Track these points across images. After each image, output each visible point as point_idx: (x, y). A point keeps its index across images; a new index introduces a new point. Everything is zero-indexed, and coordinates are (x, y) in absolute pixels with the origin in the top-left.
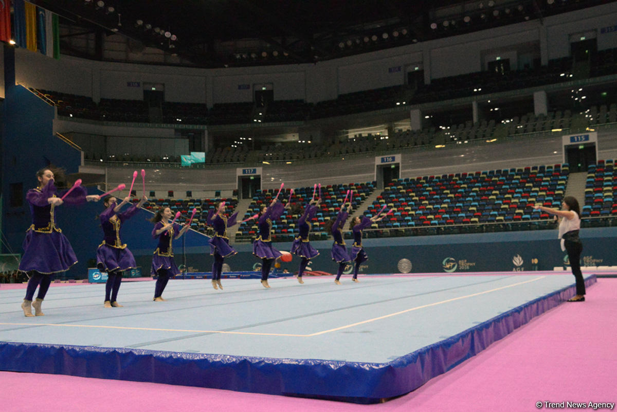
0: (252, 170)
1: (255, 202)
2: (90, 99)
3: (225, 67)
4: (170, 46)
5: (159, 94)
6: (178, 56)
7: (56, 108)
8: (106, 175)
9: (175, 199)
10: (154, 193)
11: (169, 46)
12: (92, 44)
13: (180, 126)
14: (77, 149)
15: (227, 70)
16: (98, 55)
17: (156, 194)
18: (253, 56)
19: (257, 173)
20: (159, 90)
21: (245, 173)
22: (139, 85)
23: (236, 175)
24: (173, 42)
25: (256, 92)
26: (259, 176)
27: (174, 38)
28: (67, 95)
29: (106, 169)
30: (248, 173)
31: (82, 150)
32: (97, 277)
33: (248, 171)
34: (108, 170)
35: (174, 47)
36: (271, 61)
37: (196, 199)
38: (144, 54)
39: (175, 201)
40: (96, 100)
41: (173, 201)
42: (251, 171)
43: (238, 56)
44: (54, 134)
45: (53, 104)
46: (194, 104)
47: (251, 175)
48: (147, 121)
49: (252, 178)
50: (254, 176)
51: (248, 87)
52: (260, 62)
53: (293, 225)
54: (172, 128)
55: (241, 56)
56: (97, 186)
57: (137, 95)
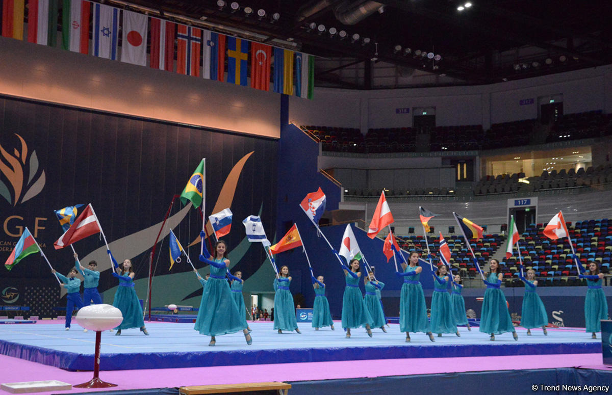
0: (526, 201)
1: (524, 238)
2: (358, 131)
3: (504, 81)
4: (434, 68)
5: (431, 119)
6: (446, 76)
7: (321, 144)
8: (366, 210)
9: (435, 236)
10: (413, 229)
11: (432, 68)
12: (362, 73)
13: (448, 154)
14: (337, 185)
15: (507, 84)
16: (367, 84)
17: (415, 231)
18: (535, 64)
19: (532, 204)
20: (429, 114)
21: (518, 205)
22: (408, 110)
23: (507, 207)
24: (437, 63)
25: (542, 106)
26: (534, 207)
27: (438, 58)
28: (336, 129)
29: (367, 204)
30: (521, 204)
31: (342, 186)
32: (303, 318)
33: (521, 202)
34: (368, 205)
35: (437, 68)
36: (558, 68)
37: (458, 236)
38: (414, 77)
39: (434, 238)
40: (364, 131)
41: (432, 238)
42: (524, 202)
43: (517, 67)
44: (318, 171)
45: (317, 140)
46: (468, 126)
47: (525, 206)
48: (413, 150)
49: (527, 210)
50: (529, 207)
51: (532, 101)
52: (545, 70)
53: (556, 267)
54: (438, 156)
55: (521, 66)
56: (354, 223)
57: (406, 122)
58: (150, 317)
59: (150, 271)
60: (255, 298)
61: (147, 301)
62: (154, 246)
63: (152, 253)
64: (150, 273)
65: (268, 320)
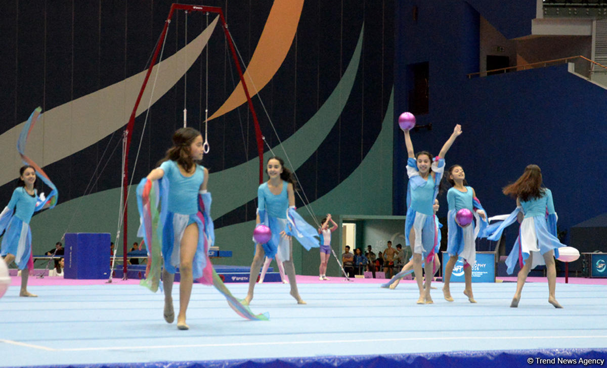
58: (125, 271)
59: (123, 172)
60: (350, 230)
61: (118, 236)
62: (128, 123)
63: (127, 132)
64: (123, 176)
65: (380, 278)
